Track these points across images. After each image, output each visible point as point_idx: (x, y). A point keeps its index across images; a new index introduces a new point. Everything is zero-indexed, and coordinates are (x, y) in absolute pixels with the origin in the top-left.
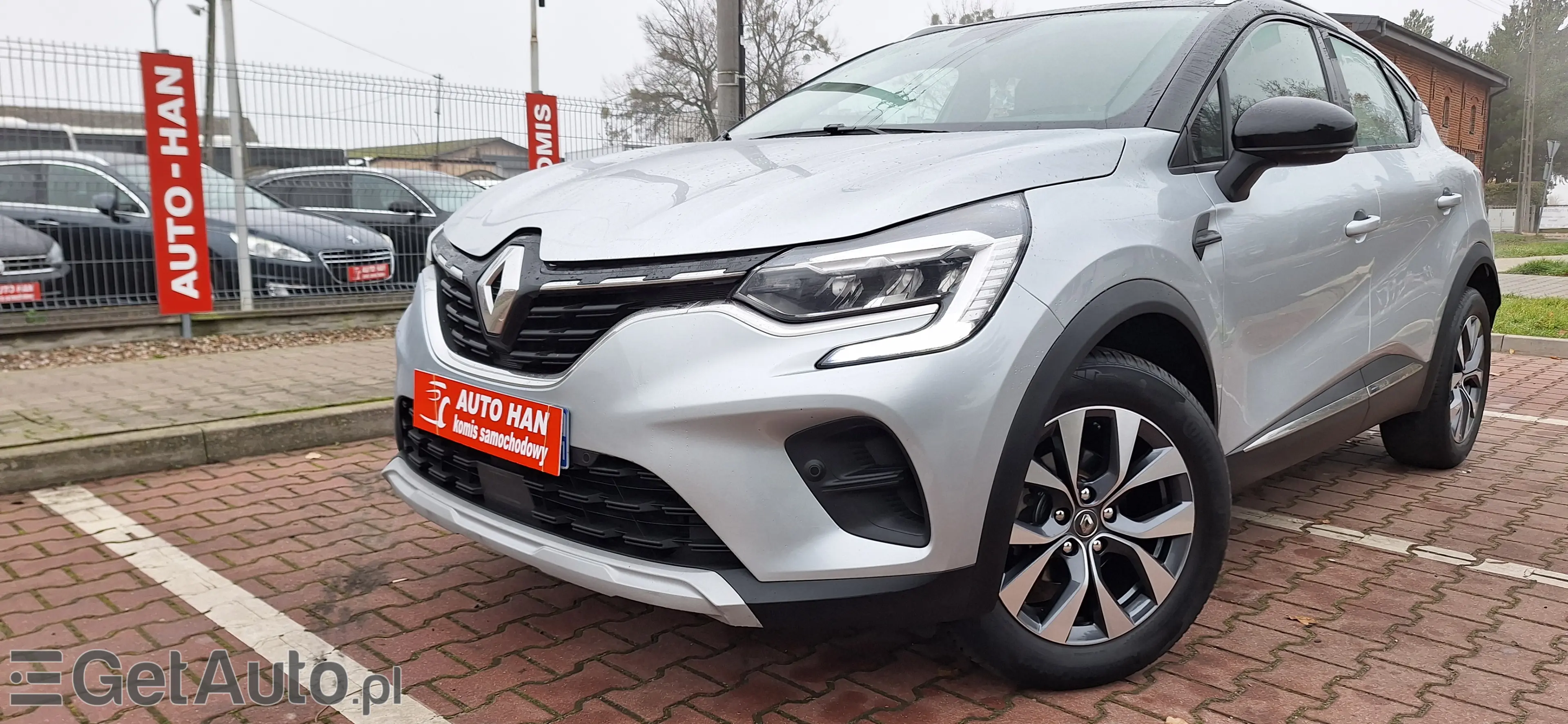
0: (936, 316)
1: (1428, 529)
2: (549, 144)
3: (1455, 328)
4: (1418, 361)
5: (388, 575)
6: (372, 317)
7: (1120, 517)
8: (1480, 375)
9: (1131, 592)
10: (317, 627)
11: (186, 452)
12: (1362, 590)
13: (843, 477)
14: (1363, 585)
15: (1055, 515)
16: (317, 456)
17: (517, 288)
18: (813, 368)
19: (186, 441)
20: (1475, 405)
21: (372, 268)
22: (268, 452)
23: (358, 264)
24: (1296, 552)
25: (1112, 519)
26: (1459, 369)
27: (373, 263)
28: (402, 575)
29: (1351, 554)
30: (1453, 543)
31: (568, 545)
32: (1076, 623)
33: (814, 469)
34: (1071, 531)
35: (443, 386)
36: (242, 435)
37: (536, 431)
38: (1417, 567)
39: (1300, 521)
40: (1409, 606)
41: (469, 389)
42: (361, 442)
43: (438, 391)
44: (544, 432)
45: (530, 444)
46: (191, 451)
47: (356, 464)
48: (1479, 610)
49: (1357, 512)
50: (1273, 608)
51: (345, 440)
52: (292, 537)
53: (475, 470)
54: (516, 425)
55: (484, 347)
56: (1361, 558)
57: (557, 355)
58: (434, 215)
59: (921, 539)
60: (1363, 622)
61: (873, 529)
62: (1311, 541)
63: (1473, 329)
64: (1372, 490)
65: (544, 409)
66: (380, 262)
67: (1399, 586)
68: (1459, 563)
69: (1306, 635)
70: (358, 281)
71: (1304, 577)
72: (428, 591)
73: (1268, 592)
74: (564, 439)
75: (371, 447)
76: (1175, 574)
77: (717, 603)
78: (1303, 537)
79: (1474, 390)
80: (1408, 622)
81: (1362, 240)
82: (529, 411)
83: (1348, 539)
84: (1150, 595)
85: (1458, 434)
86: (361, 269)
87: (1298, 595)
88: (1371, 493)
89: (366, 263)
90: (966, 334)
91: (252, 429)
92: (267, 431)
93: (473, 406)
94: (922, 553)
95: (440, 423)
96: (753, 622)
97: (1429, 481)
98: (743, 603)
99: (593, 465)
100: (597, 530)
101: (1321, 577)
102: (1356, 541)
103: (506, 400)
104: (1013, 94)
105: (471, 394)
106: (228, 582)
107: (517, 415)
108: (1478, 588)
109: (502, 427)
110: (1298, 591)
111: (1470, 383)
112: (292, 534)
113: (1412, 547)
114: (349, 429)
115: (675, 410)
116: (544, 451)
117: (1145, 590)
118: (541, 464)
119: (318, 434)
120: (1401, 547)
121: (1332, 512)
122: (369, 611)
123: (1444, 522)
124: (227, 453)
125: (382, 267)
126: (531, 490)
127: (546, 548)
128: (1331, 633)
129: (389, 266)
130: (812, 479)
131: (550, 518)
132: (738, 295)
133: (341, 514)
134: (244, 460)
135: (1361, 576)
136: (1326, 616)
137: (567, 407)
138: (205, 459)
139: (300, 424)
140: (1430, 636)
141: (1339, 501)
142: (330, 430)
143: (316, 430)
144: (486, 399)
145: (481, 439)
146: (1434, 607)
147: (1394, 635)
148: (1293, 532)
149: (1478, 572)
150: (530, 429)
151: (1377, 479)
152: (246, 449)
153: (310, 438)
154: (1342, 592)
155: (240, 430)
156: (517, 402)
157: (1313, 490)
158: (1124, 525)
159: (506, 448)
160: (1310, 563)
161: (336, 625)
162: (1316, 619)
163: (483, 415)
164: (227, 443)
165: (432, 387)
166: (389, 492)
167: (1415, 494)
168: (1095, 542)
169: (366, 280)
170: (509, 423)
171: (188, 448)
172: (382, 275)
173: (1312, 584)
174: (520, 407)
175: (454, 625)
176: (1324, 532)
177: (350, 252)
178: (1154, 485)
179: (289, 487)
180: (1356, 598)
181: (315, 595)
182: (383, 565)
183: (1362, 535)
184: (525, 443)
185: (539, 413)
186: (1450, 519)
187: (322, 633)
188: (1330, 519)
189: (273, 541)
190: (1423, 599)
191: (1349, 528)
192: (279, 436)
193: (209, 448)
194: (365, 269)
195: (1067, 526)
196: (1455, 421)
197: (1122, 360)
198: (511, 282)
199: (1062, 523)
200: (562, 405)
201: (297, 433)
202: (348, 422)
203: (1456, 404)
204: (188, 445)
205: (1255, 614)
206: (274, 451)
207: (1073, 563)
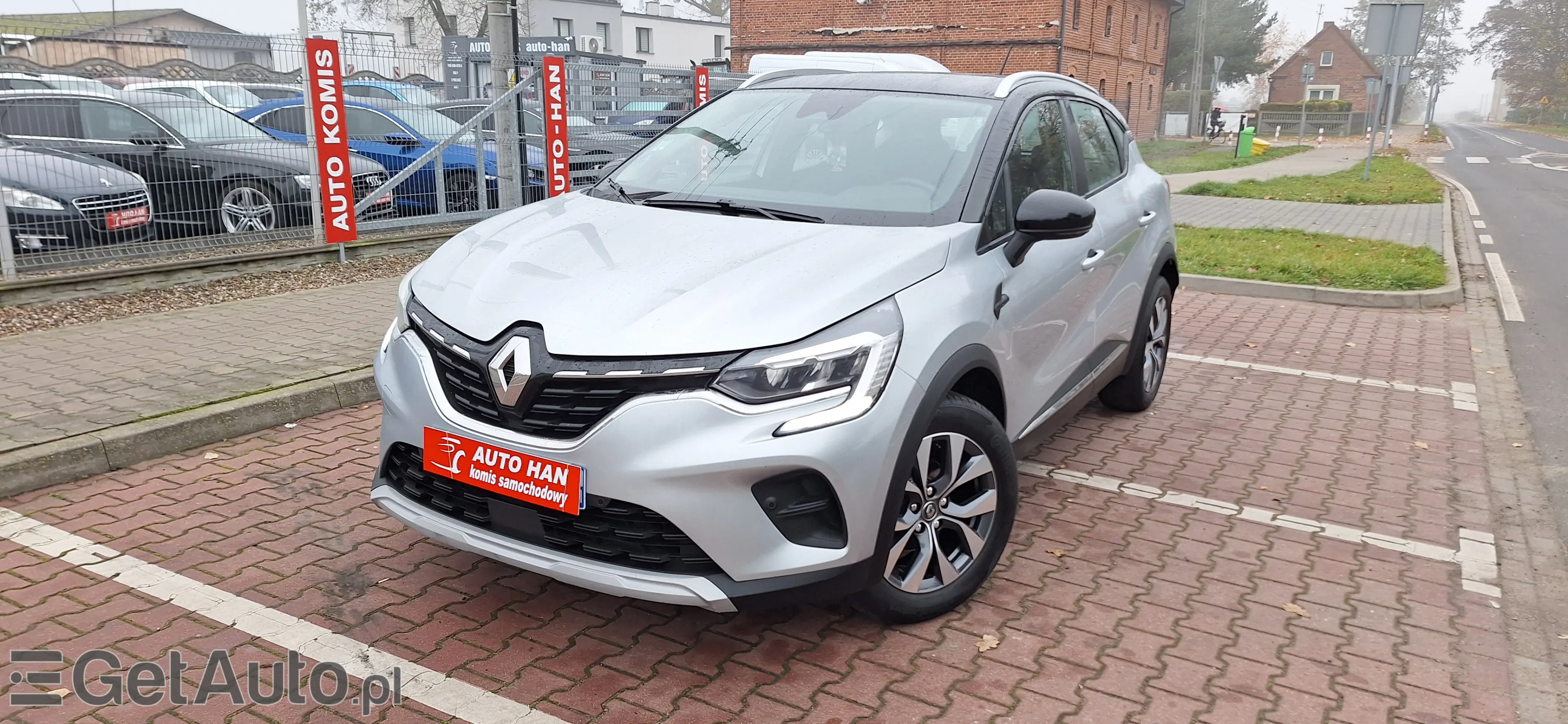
0: (850, 394)
1: (1130, 468)
2: (332, 91)
3: (1149, 310)
4: (1124, 342)
5: (371, 576)
6: (162, 277)
7: (951, 504)
8: (1163, 339)
9: (956, 552)
10: (341, 630)
11: (89, 462)
12: (1090, 524)
13: (790, 507)
14: (1091, 519)
15: (911, 508)
16: (216, 456)
17: (529, 373)
18: (772, 437)
19: (88, 452)
20: (1160, 362)
21: (130, 213)
22: (163, 455)
23: (117, 209)
24: (1047, 495)
25: (945, 506)
26: (1150, 338)
27: (133, 206)
28: (383, 575)
29: (1082, 494)
30: (1147, 479)
31: (580, 561)
32: (925, 578)
33: (771, 504)
34: (921, 517)
35: (458, 442)
36: (138, 441)
37: (555, 482)
38: (1125, 502)
39: (1045, 467)
40: (1122, 534)
41: (486, 447)
42: (247, 437)
43: (452, 446)
44: (564, 482)
45: (550, 491)
46: (94, 461)
47: (260, 462)
48: (1162, 534)
49: (1083, 456)
50: (1036, 544)
51: (232, 436)
52: (255, 545)
53: (486, 504)
54: (536, 476)
55: (496, 413)
56: (1089, 497)
57: (568, 425)
58: (182, 147)
59: (841, 543)
60: (1094, 550)
61: (811, 540)
62: (1055, 484)
63: (1160, 307)
64: (1091, 435)
65: (563, 467)
66: (140, 205)
67: (1114, 519)
68: (1151, 496)
69: (1059, 564)
70: (118, 228)
71: (1054, 516)
72: (413, 590)
73: (1031, 530)
74: (582, 488)
75: (260, 443)
76: (984, 537)
77: (708, 599)
78: (1048, 481)
79: (1159, 350)
80: (1122, 548)
81: (1092, 269)
82: (548, 468)
83: (1078, 481)
84: (969, 553)
85: (1149, 386)
86: (120, 215)
87: (1051, 532)
88: (1090, 437)
89: (125, 208)
90: (868, 406)
91: (147, 434)
92: (161, 435)
93: (491, 460)
94: (843, 552)
95: (455, 470)
96: (733, 609)
97: (1127, 423)
98: (725, 597)
99: (608, 507)
100: (607, 551)
101: (1065, 516)
102: (1085, 483)
103: (526, 459)
104: (845, 154)
105: (489, 451)
106: (231, 596)
107: (537, 469)
108: (1164, 517)
109: (521, 477)
110: (1050, 529)
111: (1157, 345)
112: (254, 542)
113: (1121, 485)
114: (234, 425)
115: (676, 470)
116: (565, 497)
117: (965, 549)
118: (562, 506)
119: (206, 433)
120: (1112, 485)
121: (1066, 457)
122: (376, 611)
123: (1140, 461)
124: (127, 459)
125: (142, 211)
126: (542, 521)
127: (561, 564)
128: (1075, 561)
129: (148, 208)
130: (769, 510)
131: (564, 542)
132: (714, 385)
133: (283, 518)
134: (144, 465)
135: (1089, 512)
136: (1072, 548)
137: (584, 465)
138: (107, 467)
139: (190, 425)
140: (1136, 557)
141: (1070, 446)
142: (216, 428)
143: (204, 429)
144: (505, 456)
145: (500, 485)
146: (1136, 534)
147: (1114, 558)
148: (1042, 478)
149: (1162, 503)
150: (550, 480)
151: (1093, 423)
152: (143, 453)
153: (200, 437)
154: (1078, 527)
155: (136, 437)
156: (536, 460)
157: (1051, 437)
158: (954, 509)
159: (526, 492)
160: (1055, 503)
161: (356, 626)
162: (1065, 550)
163: (502, 467)
164: (126, 450)
165: (445, 441)
166: (313, 491)
167: (1119, 436)
168: (936, 522)
169: (126, 226)
170: (529, 474)
171: (91, 459)
172: (143, 219)
173: (1059, 522)
174: (539, 464)
175: (454, 616)
176: (1065, 476)
177: (107, 197)
178: (972, 481)
179: (213, 492)
180: (1088, 531)
181: (319, 601)
182: (359, 567)
183: (1087, 476)
184: (545, 490)
185: (559, 470)
186: (1144, 458)
187: (348, 634)
188: (1065, 464)
189: (240, 551)
190: (1130, 528)
191: (1078, 471)
192: (172, 438)
193: (109, 455)
194: (125, 214)
195: (919, 514)
196: (1146, 376)
197: (954, 401)
198: (523, 368)
199: (915, 512)
200: (579, 464)
201: (188, 433)
202: (232, 419)
203: (1148, 364)
204: (90, 456)
205: (1025, 550)
206: (169, 453)
207: (922, 538)
